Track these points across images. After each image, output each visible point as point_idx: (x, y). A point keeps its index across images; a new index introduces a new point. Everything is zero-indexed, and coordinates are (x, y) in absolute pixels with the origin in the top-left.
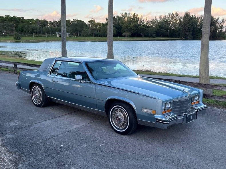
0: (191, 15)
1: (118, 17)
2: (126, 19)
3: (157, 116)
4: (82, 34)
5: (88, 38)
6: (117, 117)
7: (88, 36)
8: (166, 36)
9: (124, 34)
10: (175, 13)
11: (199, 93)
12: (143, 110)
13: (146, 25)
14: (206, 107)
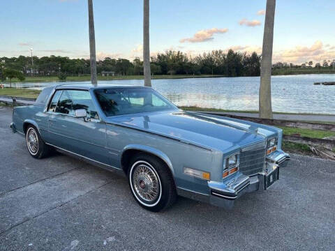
0: (235, 52)
1: (163, 55)
2: (171, 57)
3: (213, 184)
4: (127, 72)
5: (134, 76)
6: (141, 182)
7: (133, 75)
8: (210, 73)
9: (169, 72)
10: (218, 50)
11: (277, 134)
12: (185, 171)
13: (190, 63)
14: (287, 157)
